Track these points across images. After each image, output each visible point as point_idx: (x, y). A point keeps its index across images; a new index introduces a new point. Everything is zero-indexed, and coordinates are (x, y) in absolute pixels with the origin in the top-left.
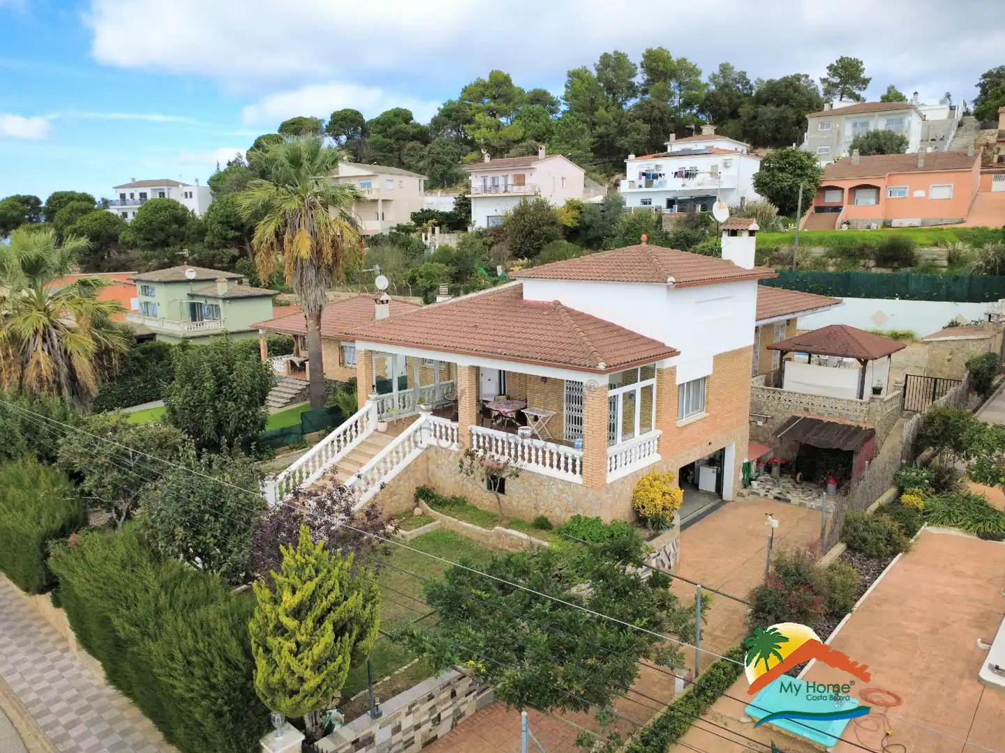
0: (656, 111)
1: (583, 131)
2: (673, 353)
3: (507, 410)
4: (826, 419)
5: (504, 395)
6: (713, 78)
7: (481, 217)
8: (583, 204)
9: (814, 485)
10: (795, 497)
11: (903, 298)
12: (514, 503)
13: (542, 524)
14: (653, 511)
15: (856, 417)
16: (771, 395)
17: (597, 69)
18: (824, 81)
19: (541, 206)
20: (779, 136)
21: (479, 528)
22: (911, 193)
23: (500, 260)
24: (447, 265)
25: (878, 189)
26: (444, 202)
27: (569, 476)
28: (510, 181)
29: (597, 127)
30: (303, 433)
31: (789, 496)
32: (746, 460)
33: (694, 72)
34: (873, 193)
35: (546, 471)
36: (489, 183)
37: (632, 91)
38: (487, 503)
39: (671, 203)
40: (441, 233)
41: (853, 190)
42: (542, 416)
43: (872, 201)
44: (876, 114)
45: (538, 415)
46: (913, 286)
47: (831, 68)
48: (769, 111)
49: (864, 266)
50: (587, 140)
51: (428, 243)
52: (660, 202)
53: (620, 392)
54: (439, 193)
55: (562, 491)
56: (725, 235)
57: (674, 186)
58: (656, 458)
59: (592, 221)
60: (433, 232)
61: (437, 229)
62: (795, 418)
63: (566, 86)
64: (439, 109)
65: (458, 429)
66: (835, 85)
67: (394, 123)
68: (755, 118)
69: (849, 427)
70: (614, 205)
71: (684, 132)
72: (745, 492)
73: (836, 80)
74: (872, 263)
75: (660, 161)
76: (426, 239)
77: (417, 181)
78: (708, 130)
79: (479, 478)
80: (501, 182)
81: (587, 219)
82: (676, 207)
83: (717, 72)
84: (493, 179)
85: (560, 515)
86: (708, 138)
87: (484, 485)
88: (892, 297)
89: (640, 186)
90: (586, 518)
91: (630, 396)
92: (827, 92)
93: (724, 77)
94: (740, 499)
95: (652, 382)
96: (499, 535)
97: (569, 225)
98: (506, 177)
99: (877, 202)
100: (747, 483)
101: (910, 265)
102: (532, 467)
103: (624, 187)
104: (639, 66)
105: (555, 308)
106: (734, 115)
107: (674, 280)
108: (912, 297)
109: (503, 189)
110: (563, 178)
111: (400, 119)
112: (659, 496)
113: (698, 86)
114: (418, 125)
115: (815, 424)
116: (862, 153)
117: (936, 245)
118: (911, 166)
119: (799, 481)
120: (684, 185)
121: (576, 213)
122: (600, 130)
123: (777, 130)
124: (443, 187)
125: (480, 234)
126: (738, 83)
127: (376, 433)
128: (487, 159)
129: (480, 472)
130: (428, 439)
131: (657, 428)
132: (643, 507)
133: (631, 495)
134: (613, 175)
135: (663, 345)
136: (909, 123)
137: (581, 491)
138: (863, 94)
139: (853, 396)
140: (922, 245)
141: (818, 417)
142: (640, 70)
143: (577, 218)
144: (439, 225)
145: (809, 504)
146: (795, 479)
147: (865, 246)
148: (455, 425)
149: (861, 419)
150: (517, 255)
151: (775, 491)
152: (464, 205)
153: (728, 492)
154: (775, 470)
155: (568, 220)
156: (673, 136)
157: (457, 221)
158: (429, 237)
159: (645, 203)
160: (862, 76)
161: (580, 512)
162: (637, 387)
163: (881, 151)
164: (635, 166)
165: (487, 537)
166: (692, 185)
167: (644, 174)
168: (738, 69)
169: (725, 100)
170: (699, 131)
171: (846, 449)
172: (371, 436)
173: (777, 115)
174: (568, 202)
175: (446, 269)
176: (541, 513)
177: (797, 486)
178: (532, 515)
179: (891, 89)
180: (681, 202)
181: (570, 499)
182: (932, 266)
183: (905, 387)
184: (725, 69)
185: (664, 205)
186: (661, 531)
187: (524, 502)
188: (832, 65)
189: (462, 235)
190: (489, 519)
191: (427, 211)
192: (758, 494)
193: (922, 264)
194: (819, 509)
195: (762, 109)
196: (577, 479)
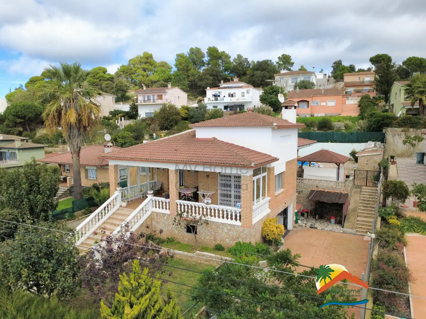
0: (215, 72)
1: (184, 78)
2: (276, 159)
3: (188, 193)
4: (326, 191)
5: (182, 185)
6: (235, 60)
7: (142, 113)
8: (189, 108)
9: (324, 221)
10: (319, 225)
11: (332, 142)
12: (202, 238)
13: (219, 248)
14: (273, 236)
15: (340, 189)
16: (301, 181)
17: (189, 54)
18: (277, 63)
19: (172, 107)
20: (263, 83)
21: (186, 253)
22: (320, 104)
23: (154, 131)
24: (132, 133)
25: (308, 102)
26: (125, 107)
27: (234, 222)
28: (156, 97)
29: (190, 77)
30: (74, 212)
31: (316, 226)
32: (296, 211)
33: (227, 57)
34: (306, 103)
35: (221, 220)
36: (146, 99)
37: (203, 64)
38: (186, 239)
39: (226, 107)
40: (124, 120)
41: (298, 102)
42: (209, 194)
43: (306, 107)
44: (300, 75)
45: (205, 194)
46: (335, 137)
47: (279, 58)
48: (258, 73)
49: (313, 130)
50: (186, 82)
51: (119, 124)
52: (221, 107)
53: (255, 178)
54: (121, 103)
55: (230, 230)
56: (283, 109)
57: (228, 100)
58: (269, 211)
59: (193, 115)
60: (121, 120)
61: (123, 118)
62: (312, 191)
63: (176, 60)
64: (118, 69)
65: (169, 203)
66: (282, 65)
67: (98, 73)
68: (253, 76)
69: (338, 193)
70: (202, 108)
71: (226, 80)
72: (297, 225)
73: (281, 63)
74: (316, 129)
75: (220, 90)
76: (118, 122)
77: (112, 97)
78: (236, 79)
79: (183, 227)
80: (152, 98)
81: (191, 113)
82: (229, 109)
83: (236, 57)
84: (148, 96)
85: (229, 242)
86: (236, 83)
87: (185, 230)
88: (327, 142)
89: (213, 101)
90: (244, 243)
91: (258, 180)
92: (279, 67)
93: (239, 60)
94: (295, 229)
95: (265, 174)
96: (198, 255)
97: (184, 116)
98: (154, 96)
99: (308, 107)
100: (296, 222)
101: (331, 129)
102: (213, 219)
103: (206, 100)
104: (205, 53)
105: (214, 141)
106: (245, 74)
107: (276, 125)
108: (335, 141)
109: (152, 101)
110: (179, 97)
111: (101, 71)
112: (275, 229)
113: (229, 63)
114: (109, 75)
115: (321, 193)
116: (300, 88)
117: (339, 121)
118: (319, 93)
119: (317, 219)
120: (231, 100)
121: (186, 111)
122: (191, 78)
123: (263, 81)
124: (122, 101)
125: (143, 120)
126: (244, 62)
127: (121, 208)
128: (145, 88)
129: (183, 224)
130: (152, 209)
131: (268, 196)
132: (268, 235)
133: (261, 230)
134: (198, 97)
135: (270, 156)
136: (313, 78)
137: (241, 229)
138: (292, 68)
139: (335, 179)
140: (335, 122)
141: (323, 190)
142: (206, 55)
143: (187, 113)
144: (124, 116)
145: (326, 229)
146: (315, 218)
147: (313, 122)
148: (167, 200)
149: (342, 189)
150: (162, 129)
151: (309, 224)
152: (135, 108)
153: (290, 226)
154: (306, 215)
155: (183, 114)
156: (222, 81)
157: (132, 114)
158: (119, 122)
159: (214, 107)
161: (240, 240)
162: (260, 176)
163: (306, 88)
164: (210, 92)
165: (191, 257)
166: (234, 100)
167: (214, 95)
168: (244, 57)
169: (240, 68)
170: (233, 80)
171: (340, 203)
172: (118, 209)
173: (262, 75)
174: (182, 107)
175: (131, 134)
176: (218, 242)
177: (317, 221)
178: (213, 244)
179: (302, 67)
180: (230, 107)
181: (235, 234)
182: (339, 129)
183: (355, 175)
184: (239, 56)
185: (223, 108)
186: (279, 247)
187: (208, 238)
188: (280, 57)
189: (135, 121)
190: (190, 248)
191: (117, 111)
192: (302, 226)
193: (335, 129)
194: (331, 231)
195: (256, 72)
196: (238, 223)
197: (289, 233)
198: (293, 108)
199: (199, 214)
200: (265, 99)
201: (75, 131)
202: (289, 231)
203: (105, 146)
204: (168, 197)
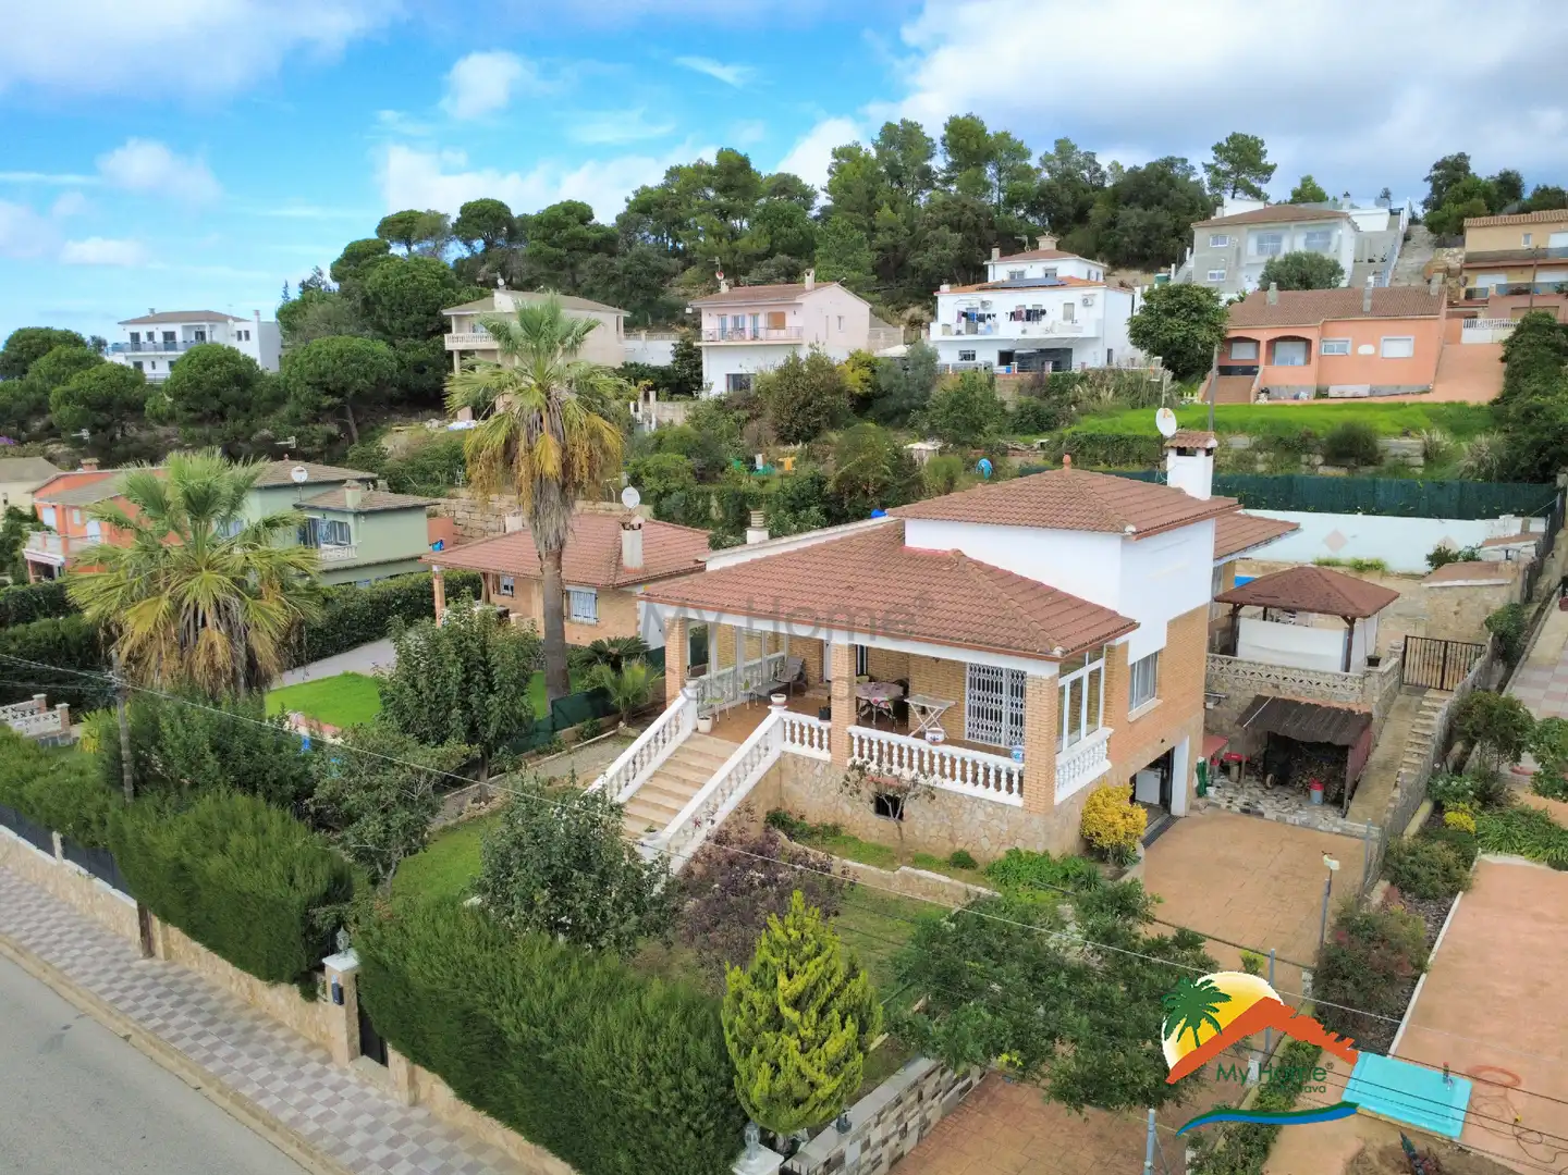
0: (968, 213)
1: (860, 242)
2: (1132, 625)
3: (880, 699)
4: (1304, 700)
5: (862, 674)
6: (1046, 161)
7: (716, 377)
8: (876, 359)
9: (1291, 791)
10: (1269, 807)
11: (1368, 512)
12: (917, 833)
13: (962, 862)
14: (1113, 840)
15: (1348, 698)
16: (1225, 666)
17: (877, 147)
18: (1208, 167)
19: (819, 364)
20: (1148, 252)
21: (873, 869)
22: (1355, 349)
23: (759, 444)
24: (689, 457)
25: (1308, 342)
26: (658, 351)
27: (1002, 796)
28: (762, 321)
29: (879, 235)
30: (555, 730)
31: (1261, 808)
32: (1201, 760)
33: (1020, 152)
34: (1301, 346)
35: (968, 789)
36: (730, 325)
37: (927, 176)
38: (875, 832)
39: (1006, 358)
40: (657, 399)
41: (1272, 343)
42: (937, 708)
43: (1300, 360)
44: (1293, 224)
45: (927, 706)
46: (1381, 495)
47: (1218, 149)
48: (1133, 216)
49: (1308, 464)
50: (867, 257)
51: (639, 416)
52: (988, 356)
53: (1067, 681)
54: (643, 334)
55: (991, 817)
56: (1172, 455)
57: (1012, 333)
58: (1107, 765)
59: (891, 386)
60: (647, 397)
61: (652, 395)
62: (1259, 700)
63: (830, 172)
64: (627, 200)
65: (829, 731)
66: (1227, 174)
67: (566, 226)
68: (1113, 224)
69: (1338, 710)
70: (925, 361)
71: (1013, 245)
72: (1200, 802)
73: (1226, 167)
74: (1319, 460)
75: (986, 296)
76: (636, 410)
77: (612, 317)
78: (1047, 243)
79: (866, 799)
80: (748, 325)
81: (883, 384)
82: (1015, 364)
83: (1052, 151)
84: (736, 319)
85: (989, 849)
86: (1048, 255)
87: (872, 807)
88: (1353, 511)
89: (959, 333)
90: (1028, 853)
91: (1077, 684)
92: (1214, 185)
93: (1064, 160)
94: (1196, 814)
95: (1100, 663)
96: (907, 878)
97: (858, 391)
98: (755, 316)
99: (1308, 361)
100: (1201, 792)
101: (1371, 463)
102: (948, 784)
103: (935, 334)
104: (937, 141)
105: (955, 562)
106: (1081, 216)
107: (1134, 530)
108: (1379, 512)
109: (748, 335)
110: (840, 318)
111: (573, 219)
112: (1118, 818)
113: (1028, 173)
114: (599, 228)
115: (1286, 707)
116: (1281, 287)
117: (1406, 434)
118: (1351, 309)
119: (1269, 785)
120: (1024, 332)
121: (866, 373)
122: (883, 239)
123: (1146, 244)
124: (648, 328)
125: (721, 405)
126: (1084, 168)
127: (696, 735)
128: (724, 289)
129: (868, 791)
130: (781, 746)
131: (1104, 724)
132: (1098, 834)
133: (1080, 818)
134: (906, 308)
135: (1114, 615)
136: (1340, 236)
137: (1022, 816)
138: (1265, 188)
139: (1336, 666)
140: (1388, 434)
141: (1293, 697)
142: (940, 147)
143: (867, 381)
144: (655, 387)
145: (1290, 819)
146: (1264, 782)
147: (1309, 434)
148: (825, 725)
149: (1352, 700)
150: (784, 439)
151: (1240, 801)
152: (690, 357)
153: (1179, 805)
154: (1235, 769)
155: (854, 382)
156: (996, 252)
157: (681, 380)
158: (640, 408)
159: (968, 356)
160: (1263, 161)
161: (1019, 844)
162: (1083, 673)
163: (1306, 283)
164: (951, 302)
165: (888, 882)
166: (1036, 332)
167: (965, 315)
168: (1082, 148)
169: (1067, 197)
170: (1034, 245)
171: (1338, 743)
172: (689, 739)
173: (1146, 221)
174: (852, 356)
175: (688, 463)
176: (959, 846)
177: (1268, 793)
178: (946, 850)
179: (1307, 181)
180: (1021, 357)
181: (1005, 827)
182: (1402, 466)
183: (1405, 653)
184: (1064, 148)
185: (995, 359)
186: (1125, 868)
187: (933, 832)
188: (1220, 145)
189: (692, 404)
190: (883, 855)
191: (631, 365)
192: (1218, 806)
193: (1388, 462)
194: (1305, 825)
195: (1124, 212)
196: (1015, 800)
197: (1176, 826)
198: (1201, 454)
199: (911, 766)
200: (1147, 334)
201: (554, 497)
202: (1174, 819)
203: (623, 525)
204: (825, 714)
